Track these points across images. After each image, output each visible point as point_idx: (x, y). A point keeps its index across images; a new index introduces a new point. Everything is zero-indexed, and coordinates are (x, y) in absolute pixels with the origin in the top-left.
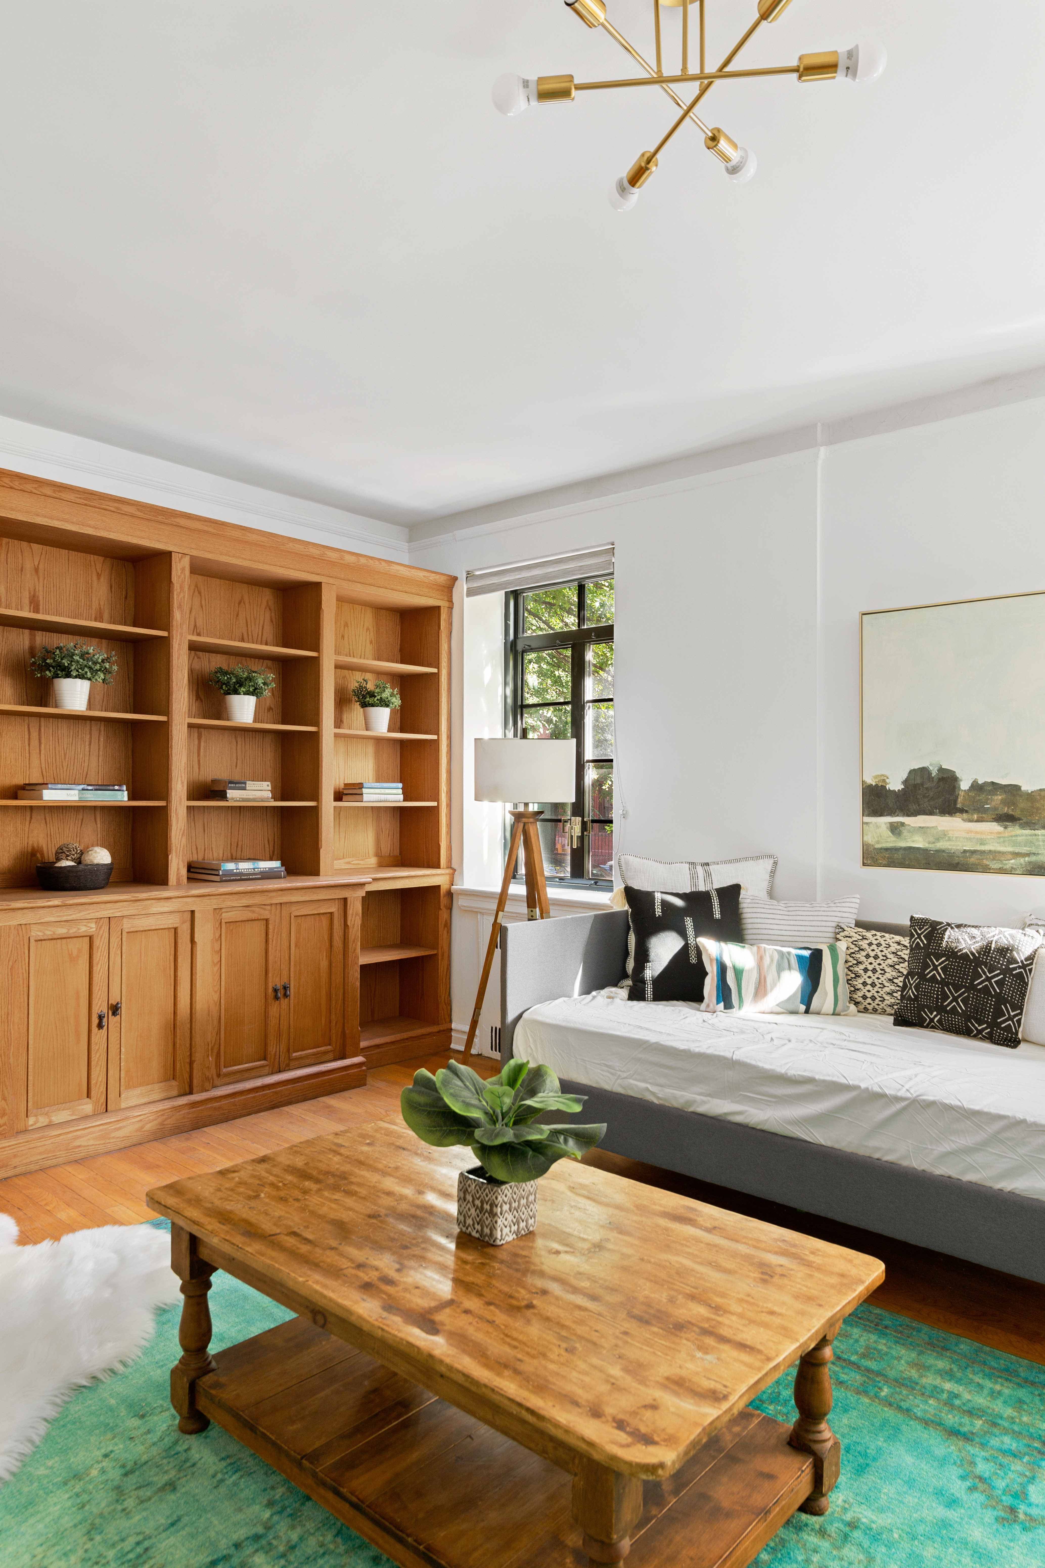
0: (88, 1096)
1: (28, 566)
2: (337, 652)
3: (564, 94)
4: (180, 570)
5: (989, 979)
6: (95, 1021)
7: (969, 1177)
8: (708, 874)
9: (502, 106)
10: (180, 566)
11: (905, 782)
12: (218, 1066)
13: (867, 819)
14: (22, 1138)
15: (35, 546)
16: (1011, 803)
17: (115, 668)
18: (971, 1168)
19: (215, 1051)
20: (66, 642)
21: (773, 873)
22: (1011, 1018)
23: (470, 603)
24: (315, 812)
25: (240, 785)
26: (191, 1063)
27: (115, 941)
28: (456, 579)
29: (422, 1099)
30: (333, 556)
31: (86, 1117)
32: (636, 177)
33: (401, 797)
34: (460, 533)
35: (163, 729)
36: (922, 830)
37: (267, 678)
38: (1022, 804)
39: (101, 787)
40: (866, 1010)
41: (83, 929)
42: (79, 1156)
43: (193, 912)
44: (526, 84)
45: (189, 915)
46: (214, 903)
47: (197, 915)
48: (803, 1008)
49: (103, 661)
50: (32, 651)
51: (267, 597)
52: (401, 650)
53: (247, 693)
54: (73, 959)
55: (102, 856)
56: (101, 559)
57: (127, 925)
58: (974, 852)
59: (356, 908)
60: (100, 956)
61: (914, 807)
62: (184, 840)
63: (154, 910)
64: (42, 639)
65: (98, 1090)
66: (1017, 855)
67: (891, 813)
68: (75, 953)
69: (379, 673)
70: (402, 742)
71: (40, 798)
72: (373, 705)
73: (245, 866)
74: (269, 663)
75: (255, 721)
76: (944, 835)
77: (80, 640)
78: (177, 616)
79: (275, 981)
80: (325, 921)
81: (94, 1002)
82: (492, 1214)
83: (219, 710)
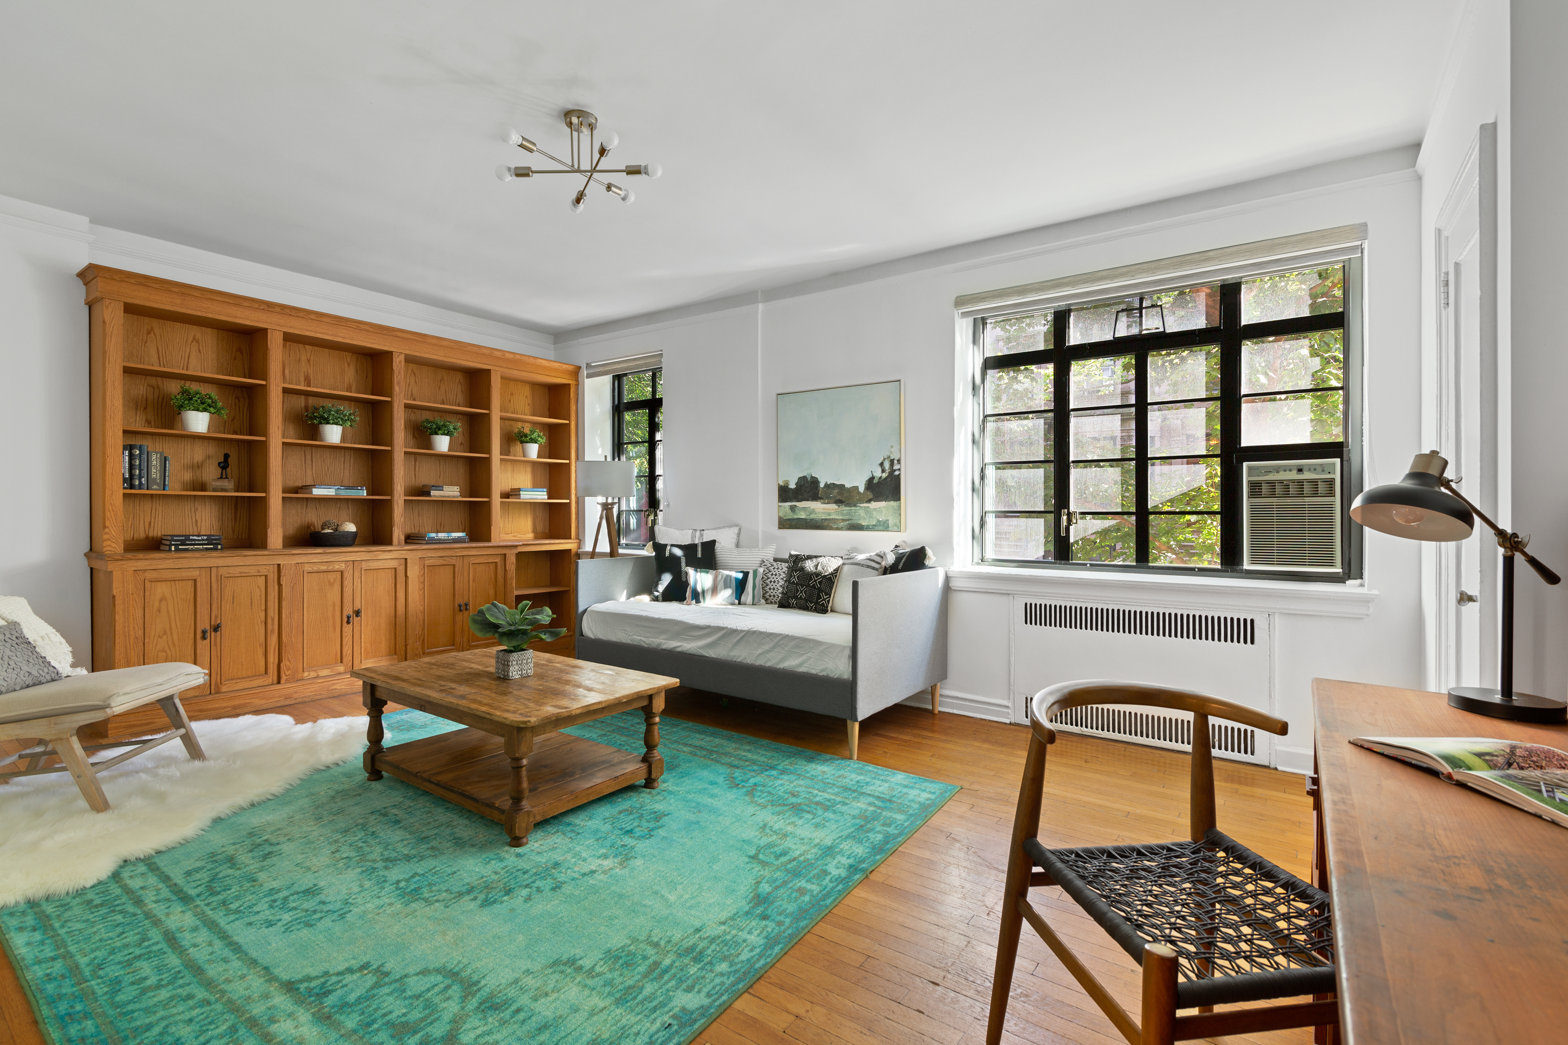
0: (341, 662)
1: (303, 358)
2: (502, 410)
3: (527, 175)
4: (398, 363)
5: (815, 581)
6: (345, 619)
7: (769, 664)
8: (702, 535)
9: (500, 178)
10: (398, 360)
11: (796, 484)
12: (423, 647)
13: (780, 504)
14: (300, 683)
15: (307, 347)
16: (840, 494)
17: (358, 419)
18: (769, 660)
19: (421, 639)
20: (328, 403)
21: (739, 534)
22: (824, 600)
23: (588, 382)
24: (488, 505)
25: (439, 488)
26: (406, 646)
27: (357, 574)
28: (580, 367)
29: (479, 618)
30: (498, 354)
31: (340, 673)
32: (578, 201)
33: (546, 497)
34: (582, 340)
35: (389, 455)
36: (804, 509)
37: (458, 426)
38: (846, 494)
39: (348, 488)
40: (771, 603)
41: (337, 567)
42: (335, 694)
43: (406, 559)
44: (509, 169)
45: (403, 561)
46: (420, 554)
47: (408, 561)
48: (737, 602)
49: (350, 415)
50: (306, 408)
51: (459, 377)
52: (549, 409)
53: (443, 434)
54: (331, 584)
55: (351, 527)
56: (350, 354)
57: (364, 565)
58: (826, 520)
59: (512, 559)
60: (348, 583)
61: (800, 497)
62: (402, 519)
63: (380, 557)
64: (312, 401)
65: (347, 659)
66: (843, 520)
67: (791, 501)
68: (332, 580)
69: (534, 424)
70: (550, 465)
71: (311, 493)
72: (527, 442)
73: (442, 535)
74: (461, 416)
75: (450, 450)
76: (813, 511)
77: (335, 402)
78: (397, 389)
79: (459, 600)
80: (492, 567)
81: (344, 609)
82: (508, 666)
83: (429, 445)
